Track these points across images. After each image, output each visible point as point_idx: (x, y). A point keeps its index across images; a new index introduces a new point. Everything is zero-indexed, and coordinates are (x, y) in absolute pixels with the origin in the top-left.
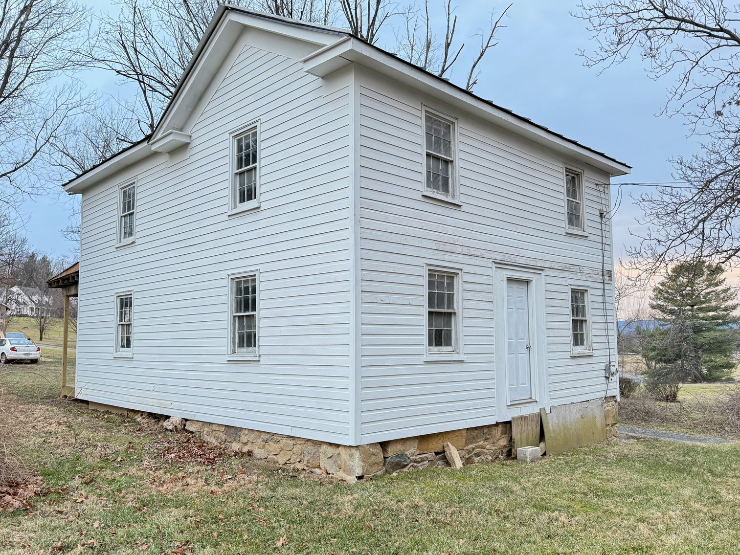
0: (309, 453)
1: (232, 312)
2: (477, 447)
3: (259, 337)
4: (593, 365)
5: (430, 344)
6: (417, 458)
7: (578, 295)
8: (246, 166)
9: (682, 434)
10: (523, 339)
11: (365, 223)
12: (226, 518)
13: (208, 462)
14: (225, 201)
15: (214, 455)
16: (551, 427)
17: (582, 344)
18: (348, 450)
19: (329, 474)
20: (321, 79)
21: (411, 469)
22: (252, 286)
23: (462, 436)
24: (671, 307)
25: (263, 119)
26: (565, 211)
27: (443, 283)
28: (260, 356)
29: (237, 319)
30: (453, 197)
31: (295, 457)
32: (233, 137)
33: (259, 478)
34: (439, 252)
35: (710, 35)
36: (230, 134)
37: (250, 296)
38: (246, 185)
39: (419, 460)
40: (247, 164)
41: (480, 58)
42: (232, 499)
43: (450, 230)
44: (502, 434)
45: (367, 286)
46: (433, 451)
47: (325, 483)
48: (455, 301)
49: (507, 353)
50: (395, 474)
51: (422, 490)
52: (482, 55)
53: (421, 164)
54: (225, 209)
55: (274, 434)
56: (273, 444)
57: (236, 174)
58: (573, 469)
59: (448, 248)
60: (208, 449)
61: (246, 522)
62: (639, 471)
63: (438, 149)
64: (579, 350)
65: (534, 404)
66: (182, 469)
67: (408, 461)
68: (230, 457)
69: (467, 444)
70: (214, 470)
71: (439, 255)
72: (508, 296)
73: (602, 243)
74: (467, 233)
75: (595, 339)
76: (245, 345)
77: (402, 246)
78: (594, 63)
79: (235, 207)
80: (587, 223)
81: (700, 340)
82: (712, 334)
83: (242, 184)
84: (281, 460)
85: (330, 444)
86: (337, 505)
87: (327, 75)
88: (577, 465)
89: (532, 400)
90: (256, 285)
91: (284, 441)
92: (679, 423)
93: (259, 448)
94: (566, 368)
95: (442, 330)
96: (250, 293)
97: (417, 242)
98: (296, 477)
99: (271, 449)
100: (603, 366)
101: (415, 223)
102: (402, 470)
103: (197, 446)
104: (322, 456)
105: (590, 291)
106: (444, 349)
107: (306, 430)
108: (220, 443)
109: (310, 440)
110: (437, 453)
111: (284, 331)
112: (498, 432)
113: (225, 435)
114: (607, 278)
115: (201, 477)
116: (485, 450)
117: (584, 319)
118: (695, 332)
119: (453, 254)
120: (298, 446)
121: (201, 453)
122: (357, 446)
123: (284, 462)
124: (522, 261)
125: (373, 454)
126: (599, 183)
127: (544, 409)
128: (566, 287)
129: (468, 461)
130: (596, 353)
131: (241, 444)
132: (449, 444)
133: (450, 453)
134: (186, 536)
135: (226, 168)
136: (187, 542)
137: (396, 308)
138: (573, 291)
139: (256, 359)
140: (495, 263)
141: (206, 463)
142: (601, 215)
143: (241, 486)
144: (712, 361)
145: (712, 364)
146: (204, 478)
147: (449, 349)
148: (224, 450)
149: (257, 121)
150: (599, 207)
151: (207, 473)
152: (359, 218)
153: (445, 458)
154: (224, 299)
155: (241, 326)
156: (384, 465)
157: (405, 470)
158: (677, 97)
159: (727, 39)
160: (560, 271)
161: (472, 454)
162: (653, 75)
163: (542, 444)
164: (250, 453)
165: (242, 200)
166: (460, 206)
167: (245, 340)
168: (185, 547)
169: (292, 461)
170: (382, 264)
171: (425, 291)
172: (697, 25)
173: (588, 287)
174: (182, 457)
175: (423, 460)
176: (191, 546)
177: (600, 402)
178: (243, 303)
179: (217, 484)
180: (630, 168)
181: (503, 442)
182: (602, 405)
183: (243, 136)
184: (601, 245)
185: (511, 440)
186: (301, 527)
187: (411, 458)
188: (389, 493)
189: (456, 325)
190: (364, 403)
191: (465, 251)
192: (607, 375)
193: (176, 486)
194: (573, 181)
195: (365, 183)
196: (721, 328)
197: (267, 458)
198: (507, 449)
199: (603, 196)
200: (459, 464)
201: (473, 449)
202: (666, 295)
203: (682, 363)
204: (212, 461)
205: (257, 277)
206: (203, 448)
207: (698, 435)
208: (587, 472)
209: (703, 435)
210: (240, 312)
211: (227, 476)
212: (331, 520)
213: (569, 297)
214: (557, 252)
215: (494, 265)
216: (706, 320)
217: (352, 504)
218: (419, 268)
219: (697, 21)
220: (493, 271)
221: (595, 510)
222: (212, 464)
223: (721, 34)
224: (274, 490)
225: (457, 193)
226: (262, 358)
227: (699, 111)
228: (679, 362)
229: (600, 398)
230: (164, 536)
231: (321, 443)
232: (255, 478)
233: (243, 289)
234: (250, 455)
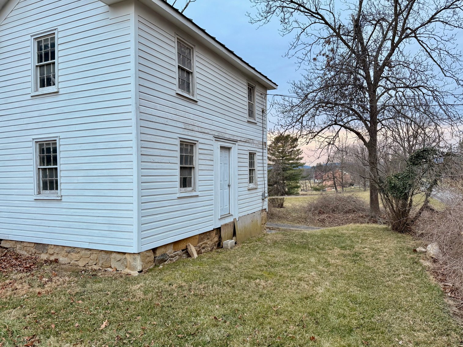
0: (103, 259)
1: (37, 166)
2: (203, 244)
3: (61, 183)
4: (257, 193)
5: (181, 187)
6: (172, 255)
7: (252, 155)
8: (45, 61)
9: (289, 225)
10: (226, 181)
11: (143, 109)
12: (56, 312)
13: (26, 269)
14: (29, 85)
15: (30, 264)
16: (238, 228)
17: (252, 182)
18: (132, 256)
19: (118, 271)
20: (107, 6)
21: (170, 262)
22: (53, 148)
23: (196, 238)
24: (273, 157)
25: (60, 28)
26: (247, 108)
27: (188, 149)
28: (61, 196)
29: (41, 170)
30: (193, 95)
31: (92, 261)
32: (34, 39)
33: (70, 279)
34: (186, 130)
35: (312, 15)
36: (32, 36)
37: (52, 154)
38: (45, 75)
39: (174, 256)
40: (46, 59)
41: (185, 8)
42: (56, 296)
43: (192, 116)
44: (216, 235)
45: (145, 151)
46: (181, 249)
47: (117, 278)
48: (194, 160)
49: (219, 189)
50: (161, 267)
51: (181, 275)
52: (187, 6)
53: (176, 73)
54: (29, 91)
55: (75, 248)
56: (74, 254)
57: (37, 66)
58: (255, 251)
59: (191, 127)
60: (23, 260)
61: (72, 313)
62: (286, 250)
63: (184, 64)
64: (252, 186)
65: (231, 217)
66: (7, 277)
67: (168, 257)
68: (42, 265)
69: (198, 243)
70: (33, 275)
71: (186, 132)
72: (221, 157)
73: (263, 127)
74: (201, 119)
75: (259, 179)
76: (48, 188)
77: (165, 126)
78: (255, 22)
79: (37, 90)
80: (257, 116)
81: (286, 175)
82: (291, 172)
83: (42, 74)
84: (81, 264)
85: (119, 253)
86: (132, 292)
87: (112, 4)
88: (255, 249)
89: (230, 215)
90: (56, 147)
91: (83, 252)
92: (287, 218)
93: (63, 257)
94: (246, 195)
95: (186, 178)
96: (52, 153)
97: (173, 123)
98: (96, 275)
99: (73, 257)
100: (261, 194)
101: (172, 111)
102: (164, 263)
103: (14, 259)
104: (112, 260)
105: (258, 154)
106: (189, 189)
107: (101, 245)
108: (31, 255)
109: (103, 250)
110: (183, 250)
111: (81, 180)
112: (213, 234)
113: (35, 249)
114: (264, 146)
115: (25, 282)
116: (207, 245)
117: (254, 168)
118: (283, 171)
119: (193, 132)
120: (94, 255)
121: (19, 264)
122: (139, 253)
123: (84, 265)
124: (227, 136)
125: (148, 257)
126: (263, 93)
127: (236, 219)
128: (247, 151)
129: (199, 253)
130: (259, 187)
131: (48, 255)
132: (190, 244)
133: (191, 249)
134: (31, 331)
135: (29, 61)
136: (34, 336)
137: (162, 165)
138: (250, 154)
139: (59, 198)
140: (215, 137)
141: (25, 271)
142: (263, 112)
143: (58, 285)
144: (290, 185)
145: (290, 186)
146: (27, 282)
147: (190, 189)
148: (35, 259)
149: (55, 29)
150: (262, 107)
151: (29, 278)
152: (139, 106)
153: (187, 252)
154: (30, 156)
155: (45, 175)
156: (154, 261)
157: (166, 263)
158: (293, 47)
159: (319, 19)
160: (244, 142)
161: (201, 248)
162: (282, 33)
163: (234, 238)
164: (56, 261)
165: (42, 85)
166: (197, 102)
167: (48, 185)
168: (33, 340)
169: (89, 264)
170: (153, 137)
171: (178, 154)
172: (306, 9)
173: (256, 151)
174: (4, 267)
175: (176, 255)
176: (37, 338)
177: (260, 212)
178: (45, 159)
179: (39, 286)
180: (277, 86)
181: (216, 239)
182: (260, 214)
183: (42, 39)
184: (262, 128)
185: (220, 237)
186: (114, 311)
187: (170, 255)
188: (161, 279)
189: (194, 175)
190: (143, 226)
191: (200, 130)
192: (263, 198)
193: (7, 291)
194: (251, 90)
195: (142, 82)
196: (295, 169)
197: (70, 263)
198: (218, 243)
199: (264, 101)
200: (196, 255)
201: (202, 245)
202: (272, 152)
203: (277, 186)
204: (29, 269)
205: (57, 142)
206: (19, 259)
207: (296, 225)
208: (262, 252)
209: (298, 225)
210: (44, 165)
211: (45, 279)
212: (132, 303)
213: (248, 157)
214: (244, 131)
215: (214, 139)
216: (289, 165)
217: (141, 290)
218: (175, 140)
219: (306, 7)
220: (213, 142)
221: (275, 275)
222: (30, 271)
223: (317, 16)
224: (84, 286)
225: (195, 94)
226: (63, 198)
227: (302, 56)
228: (275, 186)
229: (260, 211)
230: (12, 333)
231: (112, 252)
232: (67, 279)
233: (45, 149)
234: (56, 262)
